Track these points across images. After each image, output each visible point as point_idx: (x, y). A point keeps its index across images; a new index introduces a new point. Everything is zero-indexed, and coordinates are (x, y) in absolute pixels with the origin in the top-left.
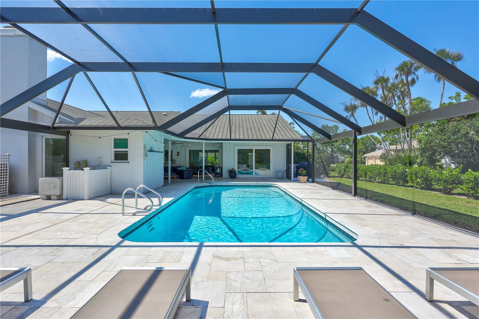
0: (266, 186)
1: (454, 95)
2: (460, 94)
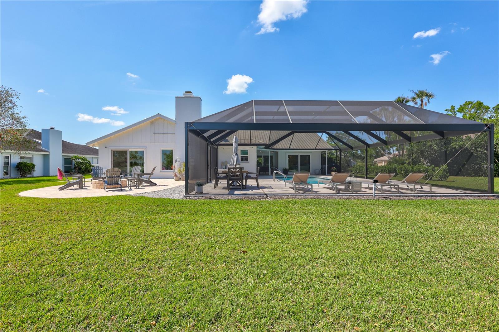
1: (450, 108)
2: (455, 108)
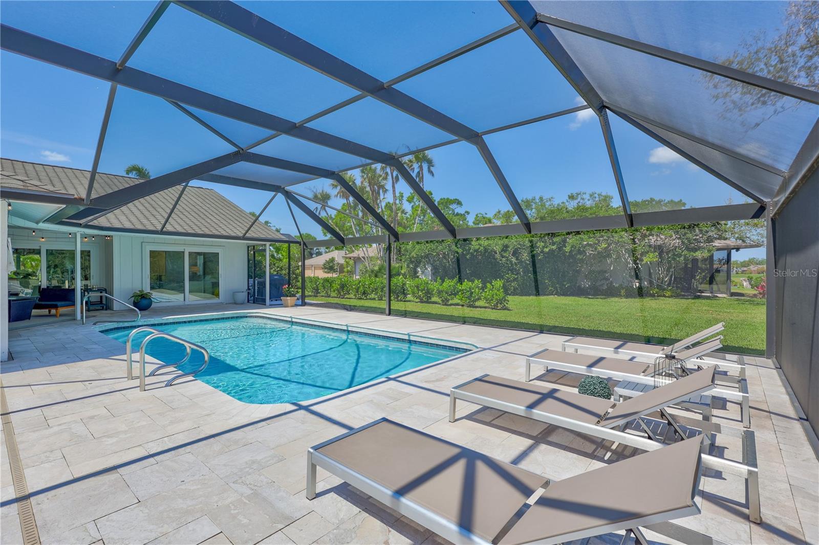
0: (237, 317)
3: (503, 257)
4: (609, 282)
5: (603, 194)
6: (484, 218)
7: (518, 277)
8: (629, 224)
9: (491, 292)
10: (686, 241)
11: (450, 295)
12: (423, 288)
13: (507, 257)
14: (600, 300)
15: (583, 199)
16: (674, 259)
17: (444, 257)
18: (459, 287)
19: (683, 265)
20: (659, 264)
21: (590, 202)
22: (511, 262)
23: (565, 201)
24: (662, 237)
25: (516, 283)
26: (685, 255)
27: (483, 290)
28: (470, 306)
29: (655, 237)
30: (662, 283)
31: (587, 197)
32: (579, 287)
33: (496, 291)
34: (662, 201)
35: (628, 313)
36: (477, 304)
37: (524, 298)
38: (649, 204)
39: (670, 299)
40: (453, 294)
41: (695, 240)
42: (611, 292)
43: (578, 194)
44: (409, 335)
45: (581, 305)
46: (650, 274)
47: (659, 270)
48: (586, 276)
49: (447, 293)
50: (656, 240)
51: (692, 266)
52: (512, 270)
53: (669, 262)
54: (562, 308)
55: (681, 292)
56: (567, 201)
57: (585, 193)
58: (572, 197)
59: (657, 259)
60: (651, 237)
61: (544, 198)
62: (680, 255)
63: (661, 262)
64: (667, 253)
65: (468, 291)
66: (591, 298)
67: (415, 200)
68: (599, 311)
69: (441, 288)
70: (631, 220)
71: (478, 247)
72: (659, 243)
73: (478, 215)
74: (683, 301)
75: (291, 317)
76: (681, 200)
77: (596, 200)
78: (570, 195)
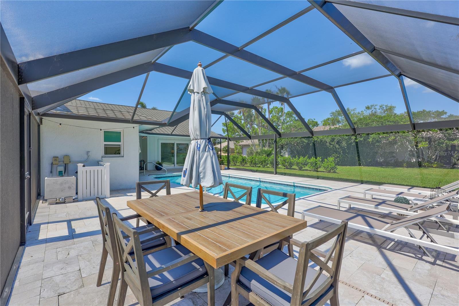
3: (331, 144)
4: (396, 158)
5: (389, 105)
6: (313, 121)
7: (340, 156)
8: (413, 128)
9: (327, 163)
10: (447, 135)
11: (303, 165)
12: (288, 161)
13: (333, 145)
14: (390, 169)
15: (375, 109)
16: (439, 146)
17: (297, 145)
18: (308, 161)
19: (445, 149)
20: (428, 148)
21: (380, 110)
22: (336, 147)
23: (363, 110)
24: (430, 132)
25: (338, 159)
26: (446, 143)
27: (322, 162)
28: (315, 171)
29: (426, 132)
30: (431, 159)
31: (378, 107)
32: (377, 161)
33: (330, 163)
34: (431, 111)
35: (409, 176)
36: (319, 170)
37: (343, 167)
38: (422, 113)
39: (436, 169)
40: (305, 164)
41: (453, 134)
42: (397, 164)
43: (372, 106)
44: (294, 183)
45: (379, 171)
46: (423, 154)
47: (429, 152)
48: (381, 155)
49: (302, 164)
50: (427, 134)
51: (451, 149)
52: (336, 152)
53: (436, 147)
54: (368, 172)
55: (444, 165)
56: (365, 111)
57: (377, 105)
58: (368, 108)
59: (428, 145)
60: (423, 133)
61: (350, 109)
62: (443, 143)
63: (430, 147)
64: (435, 141)
65: (314, 163)
66: (385, 168)
67: (273, 113)
68: (391, 174)
69: (298, 161)
70: (414, 126)
71: (317, 139)
72: (428, 136)
73: (310, 120)
74: (445, 170)
75: (229, 174)
76: (444, 111)
77: (384, 109)
78: (367, 106)
